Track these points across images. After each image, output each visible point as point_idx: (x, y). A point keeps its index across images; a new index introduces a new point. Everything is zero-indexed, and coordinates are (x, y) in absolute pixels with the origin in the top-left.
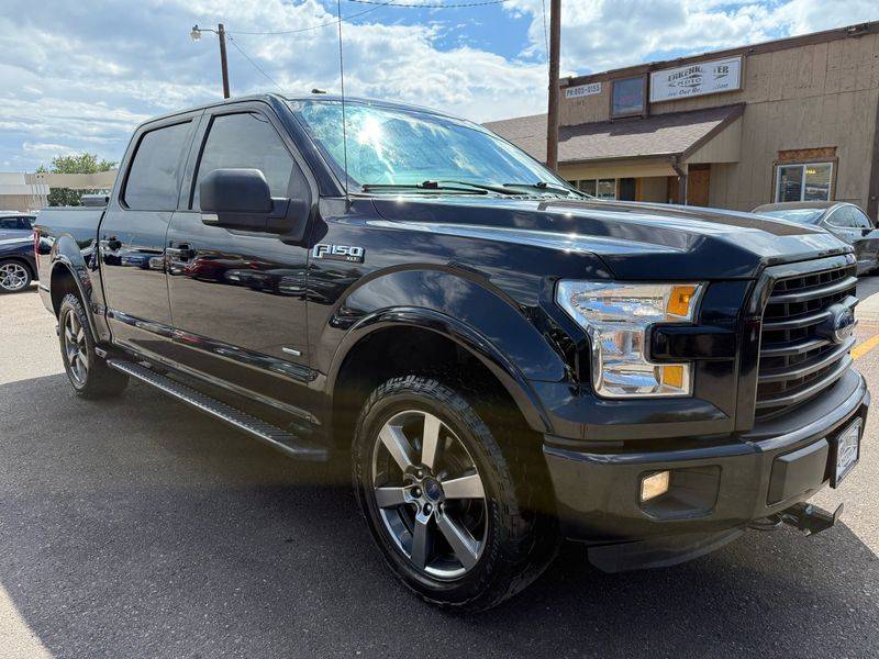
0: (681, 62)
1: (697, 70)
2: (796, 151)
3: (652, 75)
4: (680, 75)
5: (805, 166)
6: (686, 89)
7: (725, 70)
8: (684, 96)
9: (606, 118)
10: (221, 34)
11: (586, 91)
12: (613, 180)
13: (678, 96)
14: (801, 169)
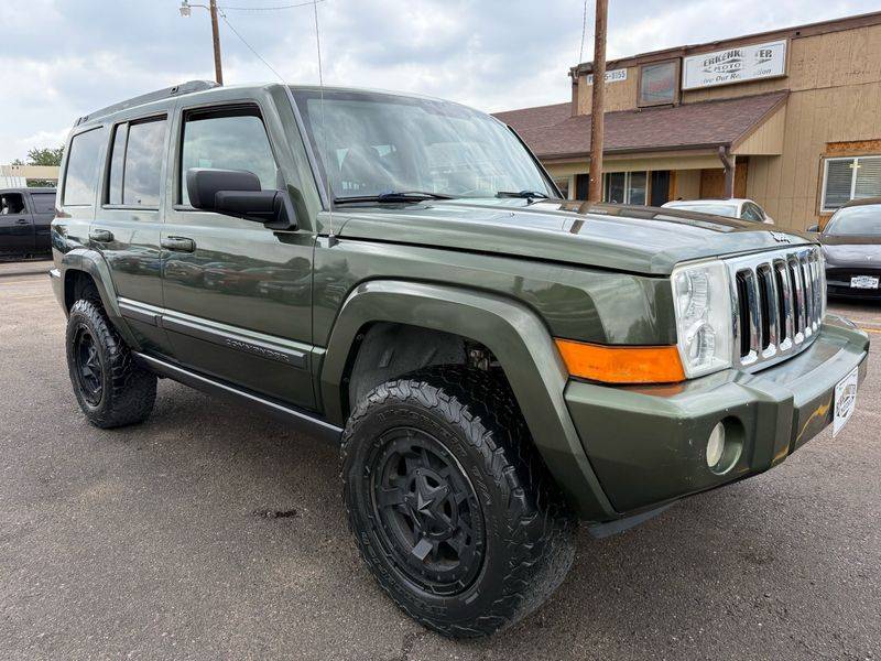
0: (718, 45)
1: (737, 54)
2: (846, 143)
3: (686, 60)
4: (717, 60)
5: (856, 159)
6: (723, 75)
7: (769, 53)
8: (720, 82)
9: (633, 106)
10: (213, 10)
11: (611, 77)
12: (644, 173)
13: (714, 83)
14: (852, 162)
